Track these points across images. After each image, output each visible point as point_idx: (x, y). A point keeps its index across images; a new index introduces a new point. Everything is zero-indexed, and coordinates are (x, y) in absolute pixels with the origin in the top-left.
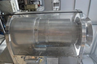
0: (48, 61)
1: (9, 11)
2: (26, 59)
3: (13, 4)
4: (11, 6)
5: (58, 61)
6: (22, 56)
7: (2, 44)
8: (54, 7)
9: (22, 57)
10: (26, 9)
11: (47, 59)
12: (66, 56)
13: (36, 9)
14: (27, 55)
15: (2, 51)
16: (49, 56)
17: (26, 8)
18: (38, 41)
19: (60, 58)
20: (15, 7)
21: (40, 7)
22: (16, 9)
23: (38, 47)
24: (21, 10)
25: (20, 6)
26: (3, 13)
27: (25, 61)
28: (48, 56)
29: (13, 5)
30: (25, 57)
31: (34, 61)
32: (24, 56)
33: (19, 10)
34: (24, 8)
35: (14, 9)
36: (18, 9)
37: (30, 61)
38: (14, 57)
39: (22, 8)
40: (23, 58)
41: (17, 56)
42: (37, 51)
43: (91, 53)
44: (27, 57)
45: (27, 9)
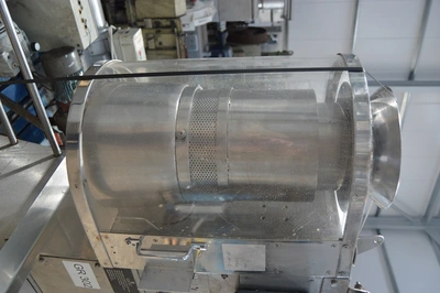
0: (225, 256)
1: (61, 36)
2: (142, 247)
3: (79, 3)
4: (72, 13)
5: (264, 256)
6: (128, 236)
7: (47, 185)
8: (260, 6)
9: (128, 241)
10: (133, 20)
11: (224, 251)
12: (295, 237)
13: (178, 18)
14: (146, 233)
15: (50, 215)
16: (230, 240)
17: (131, 11)
18: (188, 180)
19: (274, 245)
20: (86, 14)
21: (195, 7)
22: (90, 24)
23: (191, 203)
24: (112, 27)
25: (107, 6)
26: (37, 46)
27: (140, 254)
28: (227, 237)
29: (79, 7)
30: (140, 240)
31: (173, 257)
32: (138, 237)
33: (105, 27)
34: (125, 13)
35: (83, 25)
36: (101, 22)
37: (159, 257)
38: (99, 238)
39: (116, 12)
40: (135, 242)
41: (110, 235)
42: (184, 214)
43: (426, 216)
44: (149, 241)
45: (139, 16)
